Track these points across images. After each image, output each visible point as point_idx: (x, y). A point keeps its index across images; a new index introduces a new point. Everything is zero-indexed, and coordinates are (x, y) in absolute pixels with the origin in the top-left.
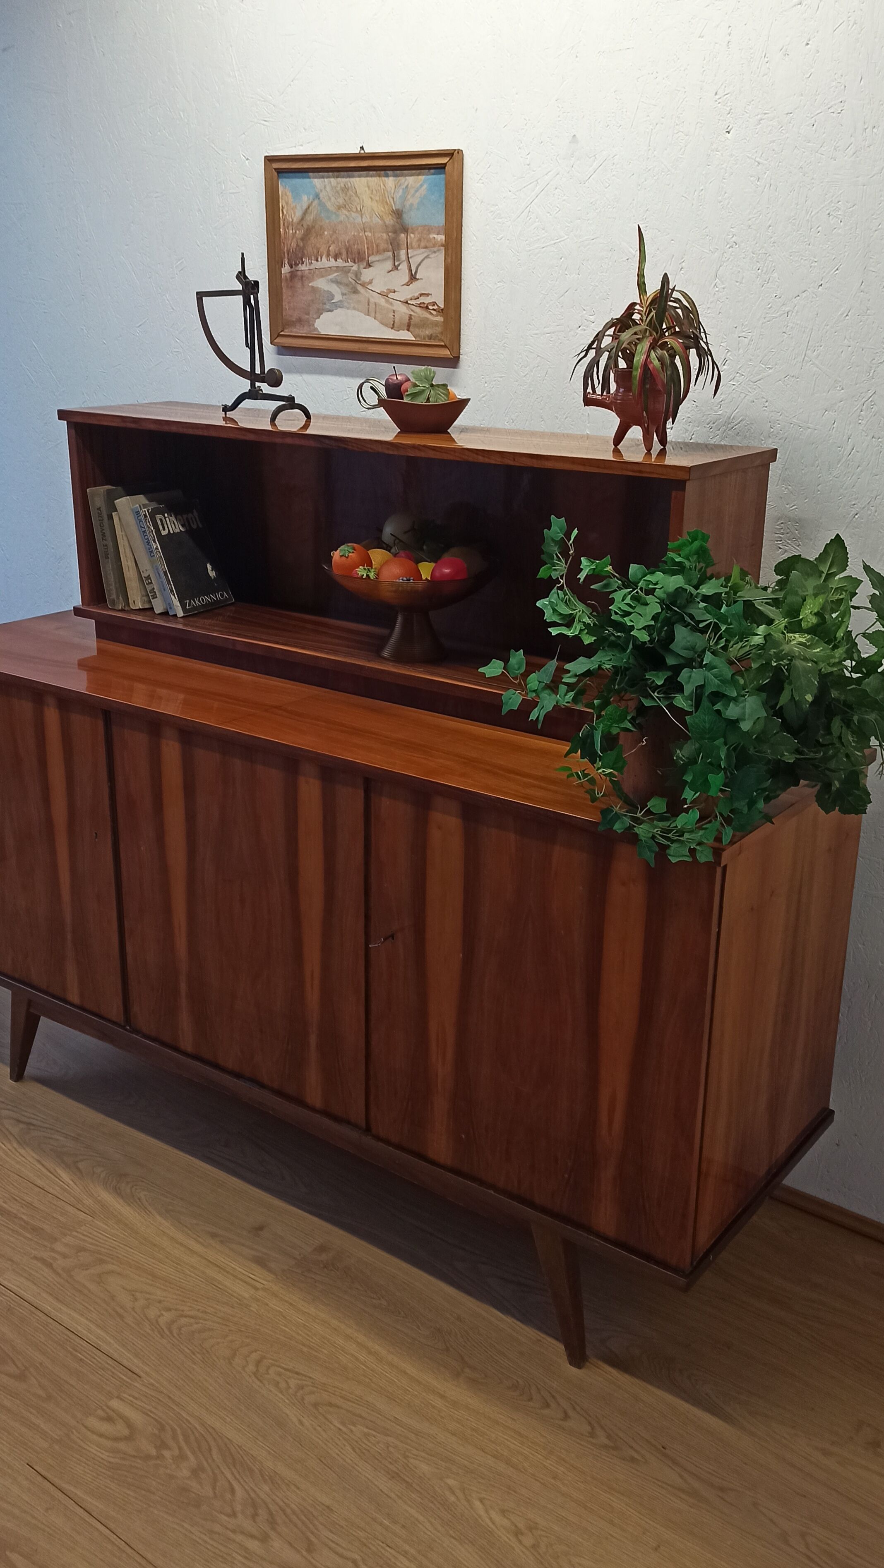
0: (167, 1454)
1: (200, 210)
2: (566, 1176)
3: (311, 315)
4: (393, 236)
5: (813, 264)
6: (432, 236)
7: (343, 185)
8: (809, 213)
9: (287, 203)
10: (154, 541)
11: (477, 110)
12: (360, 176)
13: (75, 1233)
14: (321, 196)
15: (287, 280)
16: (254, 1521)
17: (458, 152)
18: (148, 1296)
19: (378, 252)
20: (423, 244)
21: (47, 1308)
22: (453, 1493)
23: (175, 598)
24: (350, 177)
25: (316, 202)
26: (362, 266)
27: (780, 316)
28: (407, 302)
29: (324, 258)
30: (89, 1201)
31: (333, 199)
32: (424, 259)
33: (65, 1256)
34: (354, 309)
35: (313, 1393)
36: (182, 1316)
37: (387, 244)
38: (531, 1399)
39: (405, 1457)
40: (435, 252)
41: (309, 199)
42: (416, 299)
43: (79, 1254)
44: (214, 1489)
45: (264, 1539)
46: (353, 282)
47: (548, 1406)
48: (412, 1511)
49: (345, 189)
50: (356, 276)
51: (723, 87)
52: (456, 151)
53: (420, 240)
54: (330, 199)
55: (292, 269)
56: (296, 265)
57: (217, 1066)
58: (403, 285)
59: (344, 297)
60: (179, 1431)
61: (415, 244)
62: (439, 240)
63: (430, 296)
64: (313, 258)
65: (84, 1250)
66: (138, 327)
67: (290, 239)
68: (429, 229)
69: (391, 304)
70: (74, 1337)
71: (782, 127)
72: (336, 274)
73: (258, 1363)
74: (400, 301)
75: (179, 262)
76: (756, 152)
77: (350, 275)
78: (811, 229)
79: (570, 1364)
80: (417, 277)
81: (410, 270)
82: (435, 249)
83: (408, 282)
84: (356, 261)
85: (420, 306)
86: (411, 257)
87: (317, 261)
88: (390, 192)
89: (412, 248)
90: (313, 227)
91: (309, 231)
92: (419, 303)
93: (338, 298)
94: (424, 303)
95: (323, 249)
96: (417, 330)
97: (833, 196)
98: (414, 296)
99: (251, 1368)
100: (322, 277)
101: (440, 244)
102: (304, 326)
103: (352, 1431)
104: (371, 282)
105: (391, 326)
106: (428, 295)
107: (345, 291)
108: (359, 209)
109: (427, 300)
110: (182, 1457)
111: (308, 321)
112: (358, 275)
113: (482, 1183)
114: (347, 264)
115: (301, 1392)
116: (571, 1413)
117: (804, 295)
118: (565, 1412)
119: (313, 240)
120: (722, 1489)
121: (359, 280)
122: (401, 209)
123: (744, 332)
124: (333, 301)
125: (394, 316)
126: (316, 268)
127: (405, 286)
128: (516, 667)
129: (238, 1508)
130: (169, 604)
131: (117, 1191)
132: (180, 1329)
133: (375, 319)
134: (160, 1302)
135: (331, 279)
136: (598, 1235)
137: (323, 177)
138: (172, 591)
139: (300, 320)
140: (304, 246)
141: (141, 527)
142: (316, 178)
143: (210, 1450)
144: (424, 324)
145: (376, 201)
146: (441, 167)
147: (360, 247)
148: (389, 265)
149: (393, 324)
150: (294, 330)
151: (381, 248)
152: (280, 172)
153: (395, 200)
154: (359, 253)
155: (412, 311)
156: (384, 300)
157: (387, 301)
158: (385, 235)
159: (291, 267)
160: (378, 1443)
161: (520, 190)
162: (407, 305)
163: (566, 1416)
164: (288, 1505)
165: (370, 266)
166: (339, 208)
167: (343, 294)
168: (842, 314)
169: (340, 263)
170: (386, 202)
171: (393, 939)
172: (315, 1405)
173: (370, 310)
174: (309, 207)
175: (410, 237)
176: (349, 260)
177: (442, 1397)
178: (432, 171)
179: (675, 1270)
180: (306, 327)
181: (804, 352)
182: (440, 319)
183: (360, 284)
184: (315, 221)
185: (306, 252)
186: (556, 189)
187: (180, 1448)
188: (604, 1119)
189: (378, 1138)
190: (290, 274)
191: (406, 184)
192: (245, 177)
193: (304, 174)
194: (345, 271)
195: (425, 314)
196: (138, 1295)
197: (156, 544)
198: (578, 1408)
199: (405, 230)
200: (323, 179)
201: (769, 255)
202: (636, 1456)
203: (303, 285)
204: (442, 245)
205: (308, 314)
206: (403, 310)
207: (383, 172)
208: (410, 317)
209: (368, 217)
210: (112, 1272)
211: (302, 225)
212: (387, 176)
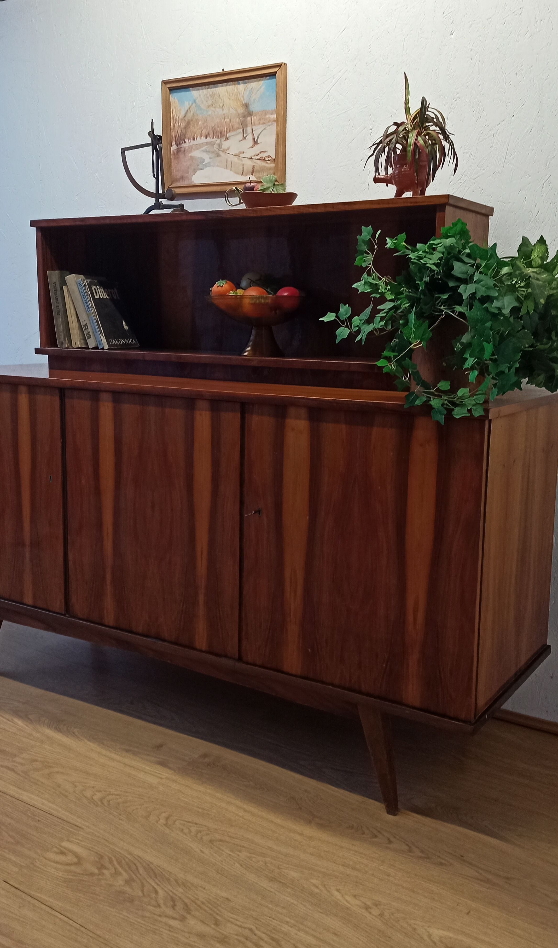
0: (106, 872)
1: (119, 120)
2: (384, 665)
3: (189, 174)
4: (243, 119)
5: (508, 104)
6: (267, 116)
7: (211, 93)
8: (504, 74)
9: (175, 108)
10: (91, 301)
11: (295, 40)
12: (222, 86)
13: (29, 752)
14: (197, 101)
15: (174, 154)
16: (174, 909)
17: (284, 64)
18: (84, 784)
19: (233, 130)
20: (262, 122)
21: (11, 792)
22: (317, 887)
23: (103, 337)
24: (215, 87)
25: (194, 105)
26: (223, 140)
27: (489, 137)
28: (251, 158)
29: (198, 138)
30: (38, 735)
31: (205, 102)
32: (263, 130)
33: (22, 765)
34: (218, 166)
35: (209, 834)
36: (110, 794)
37: (239, 124)
38: (363, 833)
39: (279, 868)
40: (270, 125)
41: (189, 104)
42: (257, 155)
43: (33, 763)
44: (143, 891)
45: (183, 919)
46: (217, 150)
47: (376, 836)
48: (289, 899)
49: (213, 95)
50: (219, 146)
51: (448, 8)
52: (283, 64)
53: (260, 120)
54: (203, 102)
55: (178, 147)
56: (181, 144)
57: (131, 632)
58: (249, 148)
59: (211, 160)
60: (113, 858)
61: (257, 123)
62: (272, 118)
63: (266, 152)
64: (191, 139)
65: (37, 761)
66: (77, 196)
67: (177, 129)
68: (266, 112)
69: (241, 160)
70: (31, 808)
71: (485, 27)
72: (206, 147)
73: (167, 819)
74: (247, 158)
75: (105, 153)
76: (470, 43)
77: (215, 146)
78: (505, 84)
79: (388, 813)
80: (258, 142)
81: (254, 138)
82: (270, 124)
83: (252, 146)
84: (219, 137)
85: (260, 159)
86: (254, 131)
87: (194, 140)
88: (241, 93)
89: (255, 125)
90: (192, 120)
91: (188, 123)
92: (259, 157)
93: (207, 160)
94: (262, 157)
95: (198, 133)
96: (258, 174)
97: (518, 63)
98: (256, 154)
99: (163, 821)
100: (197, 149)
101: (273, 120)
102: (185, 181)
103: (239, 855)
104: (228, 149)
105: (241, 174)
106: (265, 152)
107: (211, 157)
108: (221, 106)
109: (263, 155)
110: (117, 873)
111: (187, 177)
112: (220, 146)
113: (323, 682)
114: (213, 140)
115: (199, 834)
116: (392, 839)
117: (503, 123)
118: (389, 839)
119: (191, 128)
120: (508, 878)
121: (221, 148)
122: (248, 102)
123: (466, 150)
124: (204, 163)
125: (243, 167)
126: (193, 145)
127: (250, 149)
128: (344, 313)
129: (161, 902)
130: (99, 341)
131: (58, 729)
132: (109, 801)
133: (231, 170)
134: (93, 787)
135: (203, 150)
136: (408, 706)
137: (199, 90)
138: (101, 332)
139: (182, 177)
140: (186, 132)
141: (82, 293)
142: (194, 90)
143: (137, 869)
144: (262, 170)
145: (232, 100)
146: (274, 75)
147: (221, 128)
148: (240, 137)
149: (243, 173)
150: (179, 184)
151: (235, 127)
152: (172, 90)
153: (244, 97)
154: (221, 132)
155: (255, 163)
156: (237, 159)
157: (238, 159)
158: (237, 119)
159: (177, 146)
160: (258, 861)
161: (323, 83)
162: (251, 159)
163: (390, 842)
164: (198, 899)
165: (228, 139)
166: (209, 107)
167: (210, 158)
168: (528, 131)
169: (209, 139)
170: (239, 99)
171: (260, 514)
172: (211, 841)
173: (228, 166)
174: (189, 109)
175: (254, 119)
176: (215, 137)
177: (300, 834)
178: (268, 78)
179: (465, 721)
180: (186, 181)
181: (505, 157)
182: (273, 165)
183: (222, 151)
184: (193, 116)
185: (187, 136)
186: (346, 79)
187: (115, 869)
188: (410, 618)
189: (248, 663)
190: (176, 150)
191: (251, 87)
192: (149, 97)
193: (187, 89)
194: (212, 144)
195: (263, 164)
196: (76, 784)
197: (92, 302)
198: (397, 837)
199: (250, 114)
200: (198, 91)
201: (480, 102)
202: (443, 861)
203: (185, 155)
204: (274, 121)
205: (188, 173)
206: (249, 164)
207: (237, 82)
208: (254, 167)
209: (227, 110)
210: (57, 772)
211: (185, 120)
212: (239, 84)
